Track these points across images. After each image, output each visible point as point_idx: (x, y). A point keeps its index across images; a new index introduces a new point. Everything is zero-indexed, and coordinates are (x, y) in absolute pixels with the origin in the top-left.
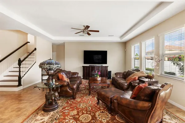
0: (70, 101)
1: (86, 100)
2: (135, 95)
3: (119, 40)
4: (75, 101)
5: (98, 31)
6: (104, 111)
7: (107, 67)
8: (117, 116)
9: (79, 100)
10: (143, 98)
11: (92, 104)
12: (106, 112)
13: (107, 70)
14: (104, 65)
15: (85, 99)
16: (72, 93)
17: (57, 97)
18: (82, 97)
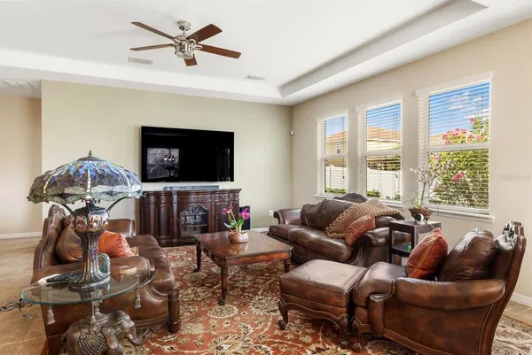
0: (164, 344)
1: (225, 325)
2: (423, 269)
3: (275, 96)
4: (182, 336)
5: (236, 55)
6: (321, 346)
7: (235, 192)
8: (371, 348)
9: (198, 329)
10: (471, 271)
11: (262, 333)
12: (327, 346)
13: (238, 204)
14: (224, 185)
15: (221, 321)
16: (166, 309)
17: (131, 336)
18: (198, 315)
